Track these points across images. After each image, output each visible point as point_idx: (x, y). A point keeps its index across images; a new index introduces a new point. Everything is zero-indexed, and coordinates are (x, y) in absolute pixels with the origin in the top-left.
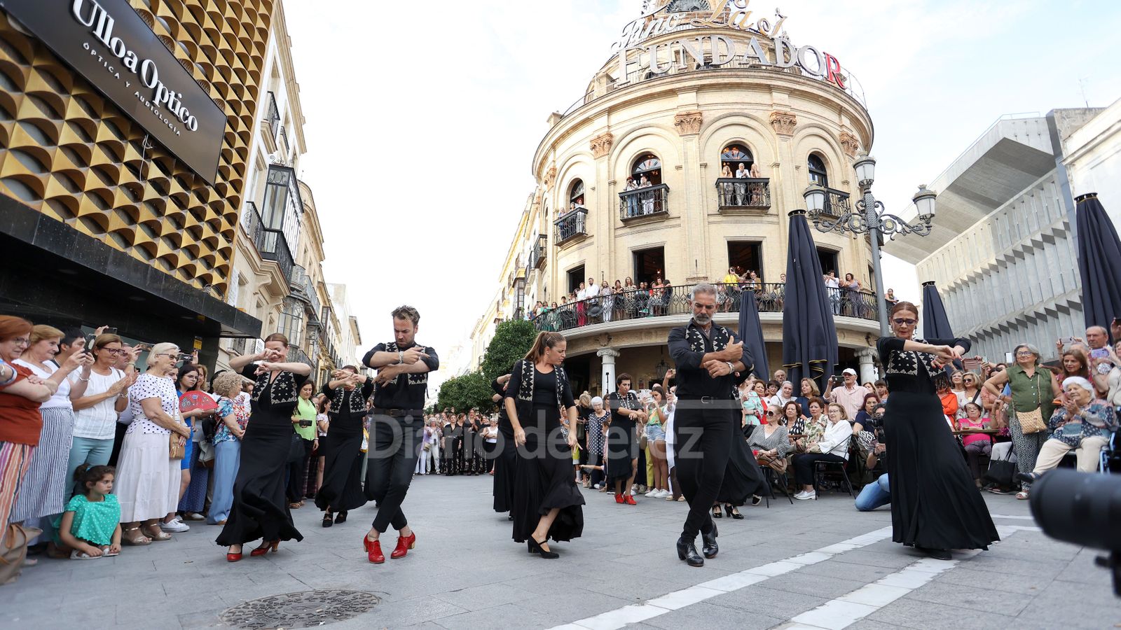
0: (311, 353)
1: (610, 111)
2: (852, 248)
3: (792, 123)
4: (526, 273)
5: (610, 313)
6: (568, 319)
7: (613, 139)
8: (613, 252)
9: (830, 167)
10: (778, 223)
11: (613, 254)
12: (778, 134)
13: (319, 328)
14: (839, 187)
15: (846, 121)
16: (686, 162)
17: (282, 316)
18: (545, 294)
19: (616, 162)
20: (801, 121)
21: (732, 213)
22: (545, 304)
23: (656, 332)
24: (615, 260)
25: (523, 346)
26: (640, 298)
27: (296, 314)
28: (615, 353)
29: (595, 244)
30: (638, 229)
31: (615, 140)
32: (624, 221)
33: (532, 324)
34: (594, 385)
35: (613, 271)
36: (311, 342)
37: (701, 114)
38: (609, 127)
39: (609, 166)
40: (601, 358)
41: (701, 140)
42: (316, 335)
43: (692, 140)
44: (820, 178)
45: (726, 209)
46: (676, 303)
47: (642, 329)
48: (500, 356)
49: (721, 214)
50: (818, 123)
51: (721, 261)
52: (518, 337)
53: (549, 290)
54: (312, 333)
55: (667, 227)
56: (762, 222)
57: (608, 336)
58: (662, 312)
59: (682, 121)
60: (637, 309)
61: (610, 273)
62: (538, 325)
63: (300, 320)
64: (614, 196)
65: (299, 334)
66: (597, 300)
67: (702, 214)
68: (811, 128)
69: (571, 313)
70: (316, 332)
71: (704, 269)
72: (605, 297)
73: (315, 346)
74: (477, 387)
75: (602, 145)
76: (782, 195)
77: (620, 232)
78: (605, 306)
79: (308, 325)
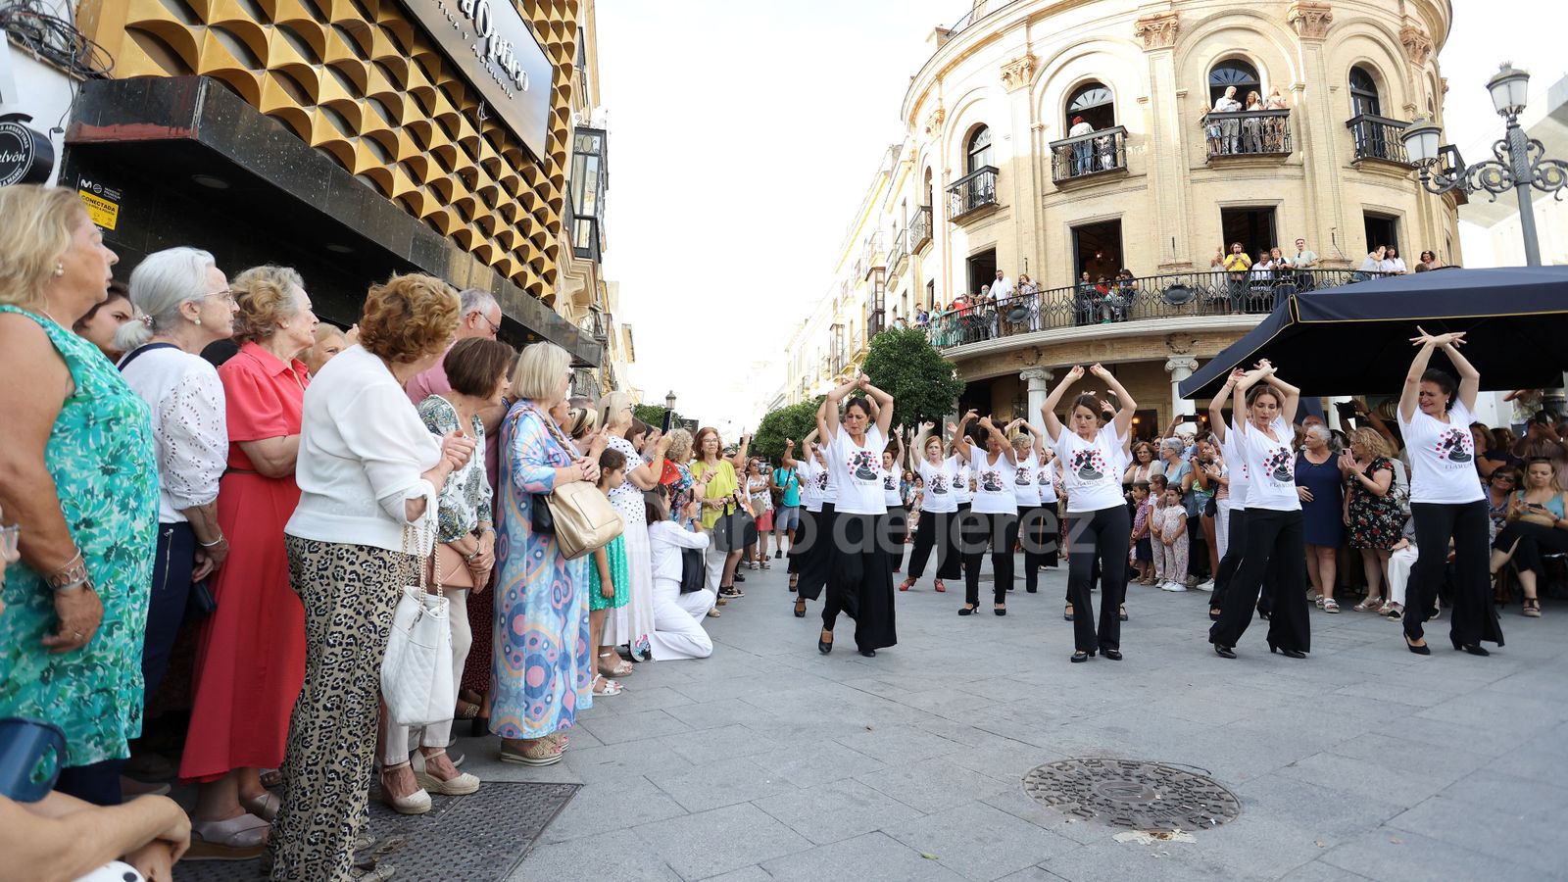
1: (1031, 20)
2: (1420, 209)
3: (1325, 19)
5: (1041, 320)
6: (975, 329)
7: (1036, 63)
8: (1041, 230)
9: (1384, 86)
10: (1303, 178)
11: (1041, 232)
12: (1301, 39)
14: (1399, 115)
15: (1411, 9)
16: (1154, 90)
19: (1041, 97)
20: (1338, 14)
21: (1229, 165)
23: (1112, 345)
24: (1045, 240)
26: (1089, 296)
28: (1047, 376)
29: (1013, 218)
30: (1079, 194)
31: (1042, 62)
32: (1059, 184)
35: (1042, 256)
37: (1176, 16)
38: (1029, 45)
39: (1031, 104)
40: (1026, 383)
41: (1177, 56)
43: (1162, 57)
44: (1366, 102)
45: (1218, 160)
46: (1145, 302)
47: (1092, 341)
49: (1210, 167)
50: (1366, 15)
51: (1212, 238)
53: (940, 286)
55: (1126, 190)
56: (1276, 177)
57: (1037, 351)
58: (1124, 315)
59: (1146, 29)
60: (1083, 313)
61: (1038, 260)
64: (1041, 147)
66: (1021, 299)
67: (1181, 170)
68: (1354, 26)
69: (979, 318)
71: (1187, 251)
75: (1019, 71)
76: (1308, 134)
77: (1050, 200)
78: (1034, 308)
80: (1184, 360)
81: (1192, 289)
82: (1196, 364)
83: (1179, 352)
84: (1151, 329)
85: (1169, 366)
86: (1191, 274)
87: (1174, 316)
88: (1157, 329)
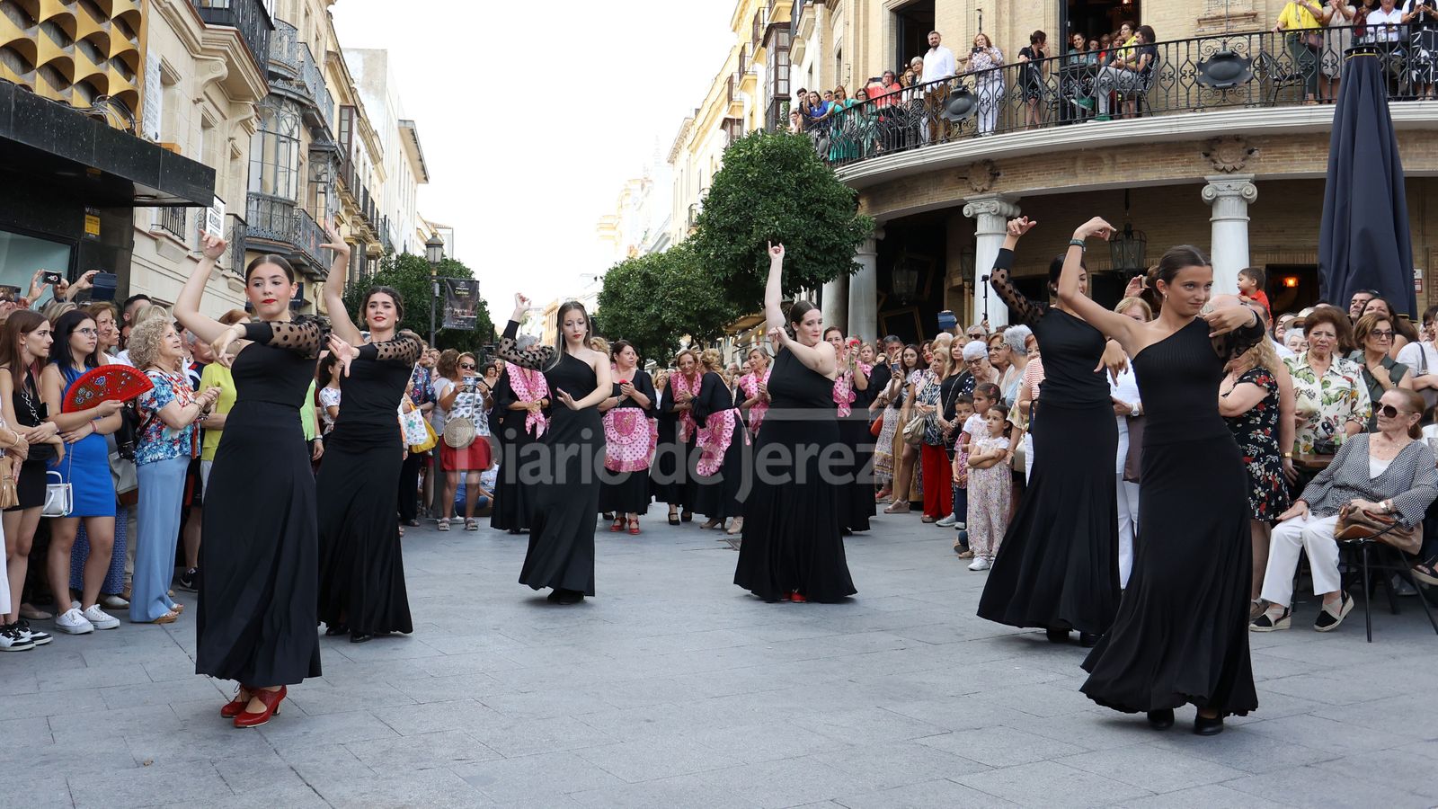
0: (321, 212)
4: (793, 12)
5: (996, 112)
6: (893, 131)
13: (335, 158)
17: (257, 137)
18: (839, 66)
22: (839, 94)
23: (1113, 158)
25: (786, 195)
26: (1074, 74)
27: (284, 130)
28: (1008, 209)
33: (808, 143)
34: (957, 281)
35: (1005, 7)
36: (321, 187)
40: (973, 221)
42: (329, 172)
46: (1167, 83)
47: (1079, 151)
48: (733, 219)
52: (776, 175)
53: (848, 57)
54: (321, 168)
57: (991, 167)
58: (1135, 106)
60: (1062, 100)
61: (998, 13)
62: (822, 142)
63: (294, 145)
65: (293, 175)
66: (966, 78)
69: (901, 112)
70: (330, 165)
72: (984, 73)
73: (330, 196)
74: (684, 283)
78: (985, 96)
79: (311, 151)
80: (1232, 184)
81: (1249, 61)
82: (1252, 192)
83: (1224, 170)
84: (1175, 130)
85: (1207, 193)
86: (1250, 34)
87: (1218, 107)
88: (1184, 130)
